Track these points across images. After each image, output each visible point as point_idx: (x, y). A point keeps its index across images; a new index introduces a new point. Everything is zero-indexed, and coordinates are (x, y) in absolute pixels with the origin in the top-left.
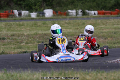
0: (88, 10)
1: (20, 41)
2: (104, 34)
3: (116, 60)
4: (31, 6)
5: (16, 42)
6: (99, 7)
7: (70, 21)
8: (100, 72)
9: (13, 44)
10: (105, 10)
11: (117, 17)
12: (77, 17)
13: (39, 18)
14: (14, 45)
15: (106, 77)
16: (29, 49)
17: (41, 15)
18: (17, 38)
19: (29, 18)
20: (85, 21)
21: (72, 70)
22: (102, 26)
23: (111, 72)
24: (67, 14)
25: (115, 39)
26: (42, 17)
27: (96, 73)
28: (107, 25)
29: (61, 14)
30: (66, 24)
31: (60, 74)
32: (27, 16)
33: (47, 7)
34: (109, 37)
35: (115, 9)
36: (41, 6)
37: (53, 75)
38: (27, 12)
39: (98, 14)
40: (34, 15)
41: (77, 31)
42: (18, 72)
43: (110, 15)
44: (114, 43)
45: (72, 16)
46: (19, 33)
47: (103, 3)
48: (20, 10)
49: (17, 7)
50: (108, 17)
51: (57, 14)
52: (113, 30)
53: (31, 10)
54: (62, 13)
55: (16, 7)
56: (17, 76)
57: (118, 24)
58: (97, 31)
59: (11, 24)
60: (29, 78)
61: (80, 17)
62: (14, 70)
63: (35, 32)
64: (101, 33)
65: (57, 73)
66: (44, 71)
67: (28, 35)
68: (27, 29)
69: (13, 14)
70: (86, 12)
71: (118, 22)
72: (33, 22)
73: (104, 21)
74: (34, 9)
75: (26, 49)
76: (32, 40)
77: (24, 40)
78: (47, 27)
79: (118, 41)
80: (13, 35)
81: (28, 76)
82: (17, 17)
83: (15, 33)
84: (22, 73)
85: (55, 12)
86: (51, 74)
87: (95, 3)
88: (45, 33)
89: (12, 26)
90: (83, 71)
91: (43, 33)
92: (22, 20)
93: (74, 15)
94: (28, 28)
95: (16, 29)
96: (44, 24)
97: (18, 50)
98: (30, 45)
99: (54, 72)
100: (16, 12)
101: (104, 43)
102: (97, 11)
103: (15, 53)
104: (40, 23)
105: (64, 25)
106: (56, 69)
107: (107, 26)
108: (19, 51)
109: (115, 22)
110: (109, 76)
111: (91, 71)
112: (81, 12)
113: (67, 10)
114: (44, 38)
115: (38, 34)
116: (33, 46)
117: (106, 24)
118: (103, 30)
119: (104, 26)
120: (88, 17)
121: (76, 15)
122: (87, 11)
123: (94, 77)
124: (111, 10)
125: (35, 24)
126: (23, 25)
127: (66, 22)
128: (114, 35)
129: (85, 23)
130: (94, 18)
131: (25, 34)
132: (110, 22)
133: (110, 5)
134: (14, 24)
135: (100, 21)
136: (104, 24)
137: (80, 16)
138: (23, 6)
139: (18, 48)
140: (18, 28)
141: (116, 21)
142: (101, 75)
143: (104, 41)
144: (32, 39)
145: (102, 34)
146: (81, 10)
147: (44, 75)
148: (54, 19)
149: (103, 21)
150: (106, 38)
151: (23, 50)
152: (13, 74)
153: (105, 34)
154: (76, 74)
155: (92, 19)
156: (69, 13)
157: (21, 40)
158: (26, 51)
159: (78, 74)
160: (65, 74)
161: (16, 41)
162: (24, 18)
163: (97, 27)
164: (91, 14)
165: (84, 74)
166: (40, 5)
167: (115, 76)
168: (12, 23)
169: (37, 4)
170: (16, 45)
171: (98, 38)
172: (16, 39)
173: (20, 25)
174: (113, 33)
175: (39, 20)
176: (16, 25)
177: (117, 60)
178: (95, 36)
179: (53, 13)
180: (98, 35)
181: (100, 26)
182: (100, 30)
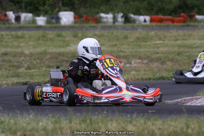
0: (134, 14)
1: (17, 64)
2: (160, 55)
3: (179, 100)
4: (37, 5)
5: (10, 66)
6: (152, 10)
7: (103, 31)
8: (152, 119)
9: (6, 69)
10: (163, 15)
11: (183, 26)
12: (114, 25)
13: (51, 25)
14: (7, 71)
15: (161, 127)
16: (32, 79)
17: (54, 21)
18: (12, 59)
19: (32, 25)
20: (128, 32)
21: (104, 115)
22: (158, 42)
23: (169, 119)
24: (98, 21)
25: (179, 64)
26: (55, 25)
27: (145, 121)
28: (164, 41)
29: (87, 20)
31: (83, 120)
32: (29, 22)
33: (64, 8)
34: (168, 60)
35: (180, 13)
36: (53, 6)
37: (71, 122)
38: (30, 15)
39: (151, 21)
40: (41, 21)
41: (115, 49)
42: (12, 116)
43: (170, 24)
45: (106, 24)
46: (16, 50)
47: (159, 3)
48: (18, 12)
49: (14, 6)
50: (168, 26)
51: (81, 19)
52: (176, 49)
53: (38, 12)
54: (89, 17)
55: (12, 6)
56: (9, 123)
57: (183, 39)
58: (149, 50)
59: (2, 35)
60: (29, 127)
62: (6, 113)
63: (43, 49)
64: (154, 53)
65: (78, 119)
66: (56, 115)
67: (31, 55)
68: (29, 44)
69: (6, 18)
70: (131, 18)
71: (185, 35)
72: (40, 33)
73: (161, 33)
74: (43, 10)
75: (28, 78)
76: (37, 63)
77: (23, 62)
78: (64, 41)
79: (185, 67)
80: (6, 54)
81: (28, 124)
82: (12, 23)
83: (9, 50)
84: (19, 118)
85: (78, 17)
86: (68, 121)
87: (146, 3)
88: (60, 52)
89: (5, 38)
90: (123, 116)
91: (57, 51)
92: (21, 28)
93: (110, 23)
94: (32, 43)
95: (11, 45)
96: (59, 36)
97: (14, 79)
98: (34, 70)
99: (74, 117)
100: (11, 15)
101: (159, 71)
102: (149, 15)
103: (8, 85)
104: (51, 34)
106: (77, 113)
107: (166, 42)
108: (16, 81)
109: (179, 35)
110: (166, 126)
111: (137, 116)
112: (122, 17)
113: (98, 13)
114: (58, 60)
115: (48, 53)
116: (39, 73)
117: (164, 39)
118: (158, 48)
119: (161, 42)
120: (133, 26)
121: (114, 22)
122: (132, 16)
123: (141, 128)
124: (173, 14)
125: (44, 36)
126: (22, 37)
127: (97, 33)
128: (177, 57)
129: (129, 35)
130: (144, 27)
131: (27, 52)
132: (171, 34)
133: (171, 7)
134: (7, 35)
135: (153, 33)
136: (160, 39)
137: (121, 24)
138: (23, 5)
139: (13, 76)
140: (14, 42)
141: (181, 34)
142: (153, 124)
143: (160, 67)
144: (38, 61)
145: (156, 55)
146: (122, 14)
147: (56, 122)
149: (159, 33)
150: (164, 62)
151: (22, 80)
152: (3, 119)
153: (162, 55)
154: (110, 122)
155: (140, 30)
156: (101, 18)
157: (18, 62)
158: (28, 82)
159: (115, 122)
160: (91, 120)
161: (10, 64)
162: (26, 25)
163: (149, 43)
164: (139, 21)
165: (124, 123)
166: (52, 3)
167: (176, 127)
168: (4, 33)
169: (48, 2)
170: (10, 70)
171: (150, 61)
172: (10, 61)
173: (18, 37)
174: (176, 54)
175: (50, 29)
176: (11, 37)
177: (181, 99)
178: (144, 59)
179: (75, 18)
180: (150, 57)
181: (154, 42)
182: (154, 48)
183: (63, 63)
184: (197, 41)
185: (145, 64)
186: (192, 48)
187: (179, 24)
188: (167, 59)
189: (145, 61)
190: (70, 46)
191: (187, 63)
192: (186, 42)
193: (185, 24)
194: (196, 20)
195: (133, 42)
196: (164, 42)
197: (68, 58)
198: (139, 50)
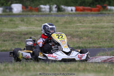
2: (79, 33)
6: (77, 2)
7: (42, 17)
10: (84, 6)
12: (50, 13)
13: (6, 13)
17: (8, 10)
22: (79, 24)
24: (39, 10)
25: (92, 39)
26: (8, 13)
29: (31, 10)
30: (36, 21)
33: (15, 2)
34: (85, 36)
35: (96, 5)
39: (76, 10)
43: (89, 12)
44: (90, 43)
45: (45, 13)
50: (87, 14)
51: (28, 9)
52: (91, 29)
54: (33, 8)
57: (96, 23)
61: (54, 14)
64: (75, 32)
70: (62, 8)
71: (97, 20)
78: (15, 24)
79: (94, 41)
85: (25, 7)
93: (48, 12)
96: (11, 20)
101: (78, 43)
104: (6, 19)
105: (34, 22)
107: (84, 25)
112: (56, 7)
113: (39, 5)
114: (10, 36)
115: (4, 32)
117: (83, 23)
118: (78, 28)
119: (81, 24)
120: (63, 14)
121: (50, 11)
122: (63, 7)
124: (92, 6)
128: (90, 34)
135: (76, 18)
136: (81, 22)
137: (55, 12)
141: (95, 19)
143: (79, 41)
146: (55, 6)
148: (23, 15)
149: (80, 19)
156: (41, 8)
163: (72, 25)
164: (67, 10)
171: (72, 37)
174: (90, 32)
175: (5, 16)
178: (68, 36)
179: (23, 8)
180: (72, 34)
181: (76, 25)
182: (76, 28)
183: (13, 39)
184: (105, 24)
185: (69, 39)
186: (102, 28)
187: (95, 12)
188: (83, 36)
189: (69, 37)
190: (19, 27)
191: (97, 38)
192: (98, 25)
193: (99, 12)
194: (107, 10)
195: (62, 24)
196: (83, 24)
197: (17, 35)
198: (65, 30)
